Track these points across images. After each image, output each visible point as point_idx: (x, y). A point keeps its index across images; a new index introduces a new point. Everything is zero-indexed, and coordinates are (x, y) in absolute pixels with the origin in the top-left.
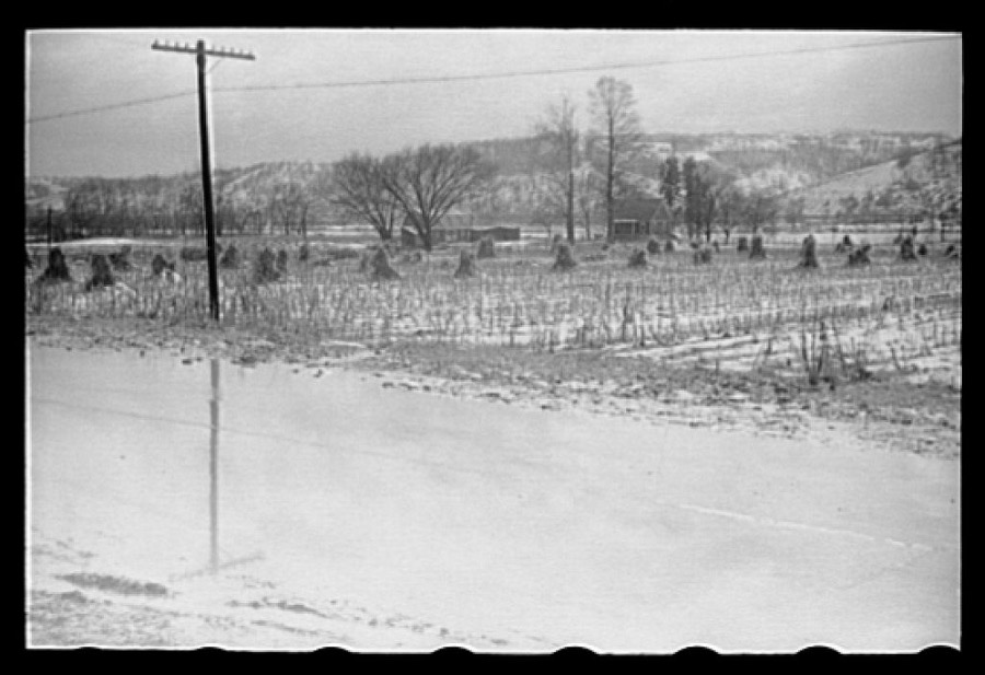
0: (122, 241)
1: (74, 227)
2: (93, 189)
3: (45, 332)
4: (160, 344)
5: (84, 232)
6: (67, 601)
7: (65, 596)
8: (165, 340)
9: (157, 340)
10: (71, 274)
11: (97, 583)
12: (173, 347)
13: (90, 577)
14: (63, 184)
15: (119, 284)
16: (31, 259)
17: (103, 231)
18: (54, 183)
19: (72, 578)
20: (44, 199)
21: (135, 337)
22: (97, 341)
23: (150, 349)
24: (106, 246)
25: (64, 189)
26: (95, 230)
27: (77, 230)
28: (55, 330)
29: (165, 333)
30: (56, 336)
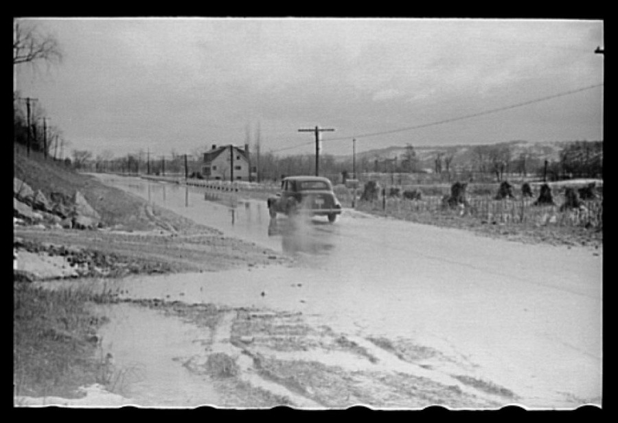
0: (591, 181)
1: (564, 173)
2: (579, 148)
3: (515, 233)
4: (583, 244)
5: (571, 175)
6: (450, 391)
7: (451, 388)
8: (588, 241)
9: (582, 241)
10: (554, 200)
11: (473, 383)
12: (592, 245)
13: (470, 378)
14: (561, 146)
15: (582, 207)
16: (532, 191)
17: (583, 175)
18: (556, 145)
19: (459, 378)
20: (549, 155)
21: (568, 239)
22: (543, 240)
23: (576, 246)
24: (580, 184)
25: (562, 149)
26: (577, 174)
27: (566, 174)
28: (521, 232)
29: (590, 236)
30: (520, 235)
